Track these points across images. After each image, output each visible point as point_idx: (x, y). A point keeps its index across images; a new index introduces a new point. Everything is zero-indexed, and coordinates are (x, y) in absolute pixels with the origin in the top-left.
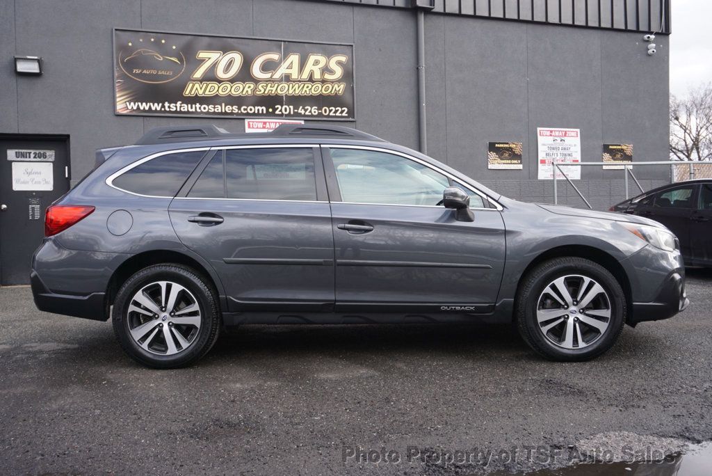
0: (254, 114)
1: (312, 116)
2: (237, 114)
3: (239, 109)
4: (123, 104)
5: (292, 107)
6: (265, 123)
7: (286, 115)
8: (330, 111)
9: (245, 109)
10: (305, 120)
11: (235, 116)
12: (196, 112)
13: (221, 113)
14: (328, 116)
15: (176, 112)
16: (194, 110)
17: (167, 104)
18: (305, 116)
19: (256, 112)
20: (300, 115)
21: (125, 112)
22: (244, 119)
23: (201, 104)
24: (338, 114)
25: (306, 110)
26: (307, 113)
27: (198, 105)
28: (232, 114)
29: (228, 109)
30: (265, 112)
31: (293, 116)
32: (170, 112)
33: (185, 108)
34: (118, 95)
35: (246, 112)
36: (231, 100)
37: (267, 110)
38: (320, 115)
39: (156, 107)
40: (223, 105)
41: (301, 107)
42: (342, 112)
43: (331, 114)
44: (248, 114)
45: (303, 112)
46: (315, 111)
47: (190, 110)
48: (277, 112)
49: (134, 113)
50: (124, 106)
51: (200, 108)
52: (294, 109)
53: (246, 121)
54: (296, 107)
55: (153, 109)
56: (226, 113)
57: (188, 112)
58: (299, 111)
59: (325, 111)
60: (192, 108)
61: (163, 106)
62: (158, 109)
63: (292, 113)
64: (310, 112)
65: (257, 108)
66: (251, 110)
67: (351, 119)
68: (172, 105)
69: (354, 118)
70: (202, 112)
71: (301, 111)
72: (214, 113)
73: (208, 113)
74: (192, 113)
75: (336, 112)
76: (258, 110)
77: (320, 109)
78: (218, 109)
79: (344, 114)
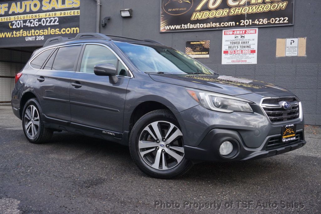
0: (228, 27)
1: (264, 24)
2: (219, 27)
3: (220, 24)
4: (163, 27)
5: (251, 20)
6: (234, 31)
7: (247, 26)
8: (276, 20)
9: (223, 24)
10: (259, 28)
11: (217, 29)
12: (197, 28)
13: (210, 28)
14: (275, 24)
15: (187, 29)
16: (196, 27)
17: (183, 25)
18: (259, 25)
19: (229, 25)
20: (256, 25)
21: (164, 31)
22: (222, 30)
23: (200, 24)
24: (281, 22)
25: (259, 22)
26: (260, 23)
27: (198, 24)
28: (216, 27)
29: (214, 25)
30: (234, 25)
31: (251, 26)
32: (184, 29)
33: (192, 26)
34: (161, 23)
35: (223, 26)
36: (216, 20)
37: (236, 24)
38: (269, 23)
39: (178, 27)
40: (211, 23)
41: (257, 20)
42: (284, 20)
43: (276, 22)
44: (225, 27)
45: (257, 23)
46: (265, 21)
47: (194, 27)
48: (242, 24)
49: (168, 31)
50: (164, 28)
51: (199, 26)
52: (252, 22)
53: (223, 31)
54: (253, 20)
55: (177, 28)
56: (212, 27)
57: (193, 29)
58: (255, 22)
59: (272, 21)
60: (195, 26)
61: (181, 27)
62: (179, 28)
63: (251, 24)
64: (262, 22)
65: (229, 23)
66: (226, 24)
67: (290, 24)
68: (185, 26)
69: (292, 24)
70: (200, 28)
71: (256, 22)
72: (207, 28)
73: (203, 28)
74: (195, 29)
75: (280, 20)
76: (230, 24)
77: (269, 19)
78: (209, 25)
79: (285, 22)
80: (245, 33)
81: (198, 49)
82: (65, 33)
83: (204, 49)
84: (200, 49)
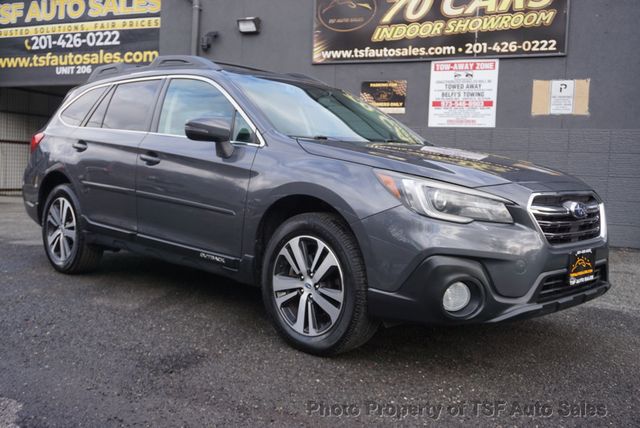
0: (442, 55)
1: (510, 53)
2: (424, 56)
3: (426, 51)
4: (319, 54)
5: (485, 44)
6: (452, 65)
7: (478, 54)
8: (533, 45)
9: (433, 51)
10: (500, 59)
11: (421, 59)
12: (383, 57)
13: (408, 57)
14: (531, 52)
15: (364, 58)
16: (381, 55)
17: (356, 51)
18: (500, 53)
19: (444, 53)
20: (495, 53)
21: (320, 61)
22: (430, 61)
23: (388, 49)
24: (543, 48)
25: (502, 47)
26: (504, 50)
27: (385, 50)
28: (419, 56)
29: (415, 51)
30: (454, 52)
31: (485, 54)
32: (359, 58)
33: (373, 53)
34: (315, 45)
36: (419, 42)
37: (456, 50)
38: (520, 51)
39: (347, 54)
40: (410, 48)
41: (496, 44)
42: (549, 45)
43: (534, 49)
44: (435, 56)
45: (498, 49)
46: (513, 46)
47: (378, 55)
48: (468, 51)
49: (329, 62)
50: (319, 55)
51: (387, 53)
52: (488, 46)
53: (433, 64)
54: (490, 44)
55: (344, 56)
56: (412, 56)
57: (376, 58)
58: (494, 49)
59: (527, 46)
60: (379, 53)
61: (353, 53)
62: (349, 56)
63: (485, 51)
64: (508, 48)
65: (445, 48)
66: (438, 51)
67: (560, 54)
68: (361, 51)
69: (564, 52)
70: (389, 57)
71: (496, 48)
72: (401, 57)
73: (395, 57)
74: (380, 58)
75: (540, 46)
76: (447, 50)
77: (520, 43)
78: (405, 52)
79: (551, 48)
80: (474, 68)
81: (384, 96)
82: (130, 60)
83: (395, 98)
84: (389, 96)
